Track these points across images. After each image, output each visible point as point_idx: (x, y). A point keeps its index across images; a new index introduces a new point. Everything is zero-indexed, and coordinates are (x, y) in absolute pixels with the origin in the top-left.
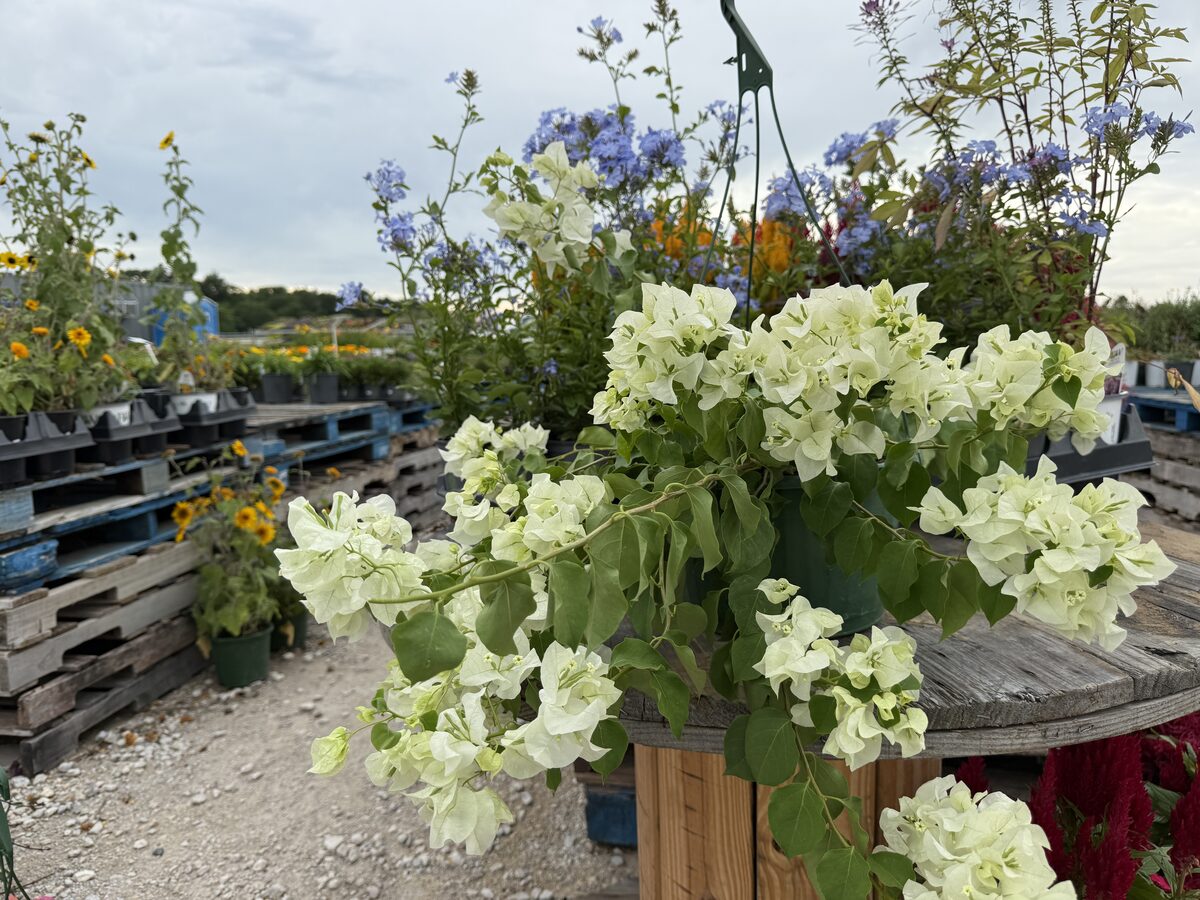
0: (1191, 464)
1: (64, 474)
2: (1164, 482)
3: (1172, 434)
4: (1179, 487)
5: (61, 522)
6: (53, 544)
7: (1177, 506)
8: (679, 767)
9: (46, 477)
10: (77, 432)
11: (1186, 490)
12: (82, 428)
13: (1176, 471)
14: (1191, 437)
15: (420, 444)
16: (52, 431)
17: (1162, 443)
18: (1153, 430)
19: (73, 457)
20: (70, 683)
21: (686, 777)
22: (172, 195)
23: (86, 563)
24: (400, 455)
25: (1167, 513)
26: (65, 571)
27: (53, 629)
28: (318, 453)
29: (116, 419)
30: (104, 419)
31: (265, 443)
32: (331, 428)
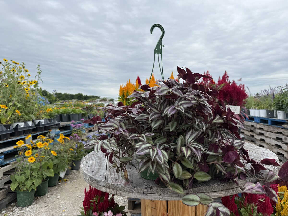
0: (272, 133)
1: (7, 139)
2: (267, 137)
3: (268, 126)
4: (270, 138)
5: (6, 151)
6: (3, 156)
7: (270, 143)
8: (150, 206)
9: (2, 140)
10: (10, 129)
11: (272, 139)
12: (11, 128)
13: (269, 134)
14: (272, 126)
15: (93, 130)
16: (5, 129)
17: (266, 128)
18: (263, 125)
19: (9, 135)
20: (5, 191)
21: (152, 208)
23: (11, 161)
24: (88, 133)
25: (268, 144)
26: (5, 163)
27: (2, 177)
28: (68, 133)
29: (20, 126)
30: (17, 126)
31: (55, 131)
32: (71, 127)
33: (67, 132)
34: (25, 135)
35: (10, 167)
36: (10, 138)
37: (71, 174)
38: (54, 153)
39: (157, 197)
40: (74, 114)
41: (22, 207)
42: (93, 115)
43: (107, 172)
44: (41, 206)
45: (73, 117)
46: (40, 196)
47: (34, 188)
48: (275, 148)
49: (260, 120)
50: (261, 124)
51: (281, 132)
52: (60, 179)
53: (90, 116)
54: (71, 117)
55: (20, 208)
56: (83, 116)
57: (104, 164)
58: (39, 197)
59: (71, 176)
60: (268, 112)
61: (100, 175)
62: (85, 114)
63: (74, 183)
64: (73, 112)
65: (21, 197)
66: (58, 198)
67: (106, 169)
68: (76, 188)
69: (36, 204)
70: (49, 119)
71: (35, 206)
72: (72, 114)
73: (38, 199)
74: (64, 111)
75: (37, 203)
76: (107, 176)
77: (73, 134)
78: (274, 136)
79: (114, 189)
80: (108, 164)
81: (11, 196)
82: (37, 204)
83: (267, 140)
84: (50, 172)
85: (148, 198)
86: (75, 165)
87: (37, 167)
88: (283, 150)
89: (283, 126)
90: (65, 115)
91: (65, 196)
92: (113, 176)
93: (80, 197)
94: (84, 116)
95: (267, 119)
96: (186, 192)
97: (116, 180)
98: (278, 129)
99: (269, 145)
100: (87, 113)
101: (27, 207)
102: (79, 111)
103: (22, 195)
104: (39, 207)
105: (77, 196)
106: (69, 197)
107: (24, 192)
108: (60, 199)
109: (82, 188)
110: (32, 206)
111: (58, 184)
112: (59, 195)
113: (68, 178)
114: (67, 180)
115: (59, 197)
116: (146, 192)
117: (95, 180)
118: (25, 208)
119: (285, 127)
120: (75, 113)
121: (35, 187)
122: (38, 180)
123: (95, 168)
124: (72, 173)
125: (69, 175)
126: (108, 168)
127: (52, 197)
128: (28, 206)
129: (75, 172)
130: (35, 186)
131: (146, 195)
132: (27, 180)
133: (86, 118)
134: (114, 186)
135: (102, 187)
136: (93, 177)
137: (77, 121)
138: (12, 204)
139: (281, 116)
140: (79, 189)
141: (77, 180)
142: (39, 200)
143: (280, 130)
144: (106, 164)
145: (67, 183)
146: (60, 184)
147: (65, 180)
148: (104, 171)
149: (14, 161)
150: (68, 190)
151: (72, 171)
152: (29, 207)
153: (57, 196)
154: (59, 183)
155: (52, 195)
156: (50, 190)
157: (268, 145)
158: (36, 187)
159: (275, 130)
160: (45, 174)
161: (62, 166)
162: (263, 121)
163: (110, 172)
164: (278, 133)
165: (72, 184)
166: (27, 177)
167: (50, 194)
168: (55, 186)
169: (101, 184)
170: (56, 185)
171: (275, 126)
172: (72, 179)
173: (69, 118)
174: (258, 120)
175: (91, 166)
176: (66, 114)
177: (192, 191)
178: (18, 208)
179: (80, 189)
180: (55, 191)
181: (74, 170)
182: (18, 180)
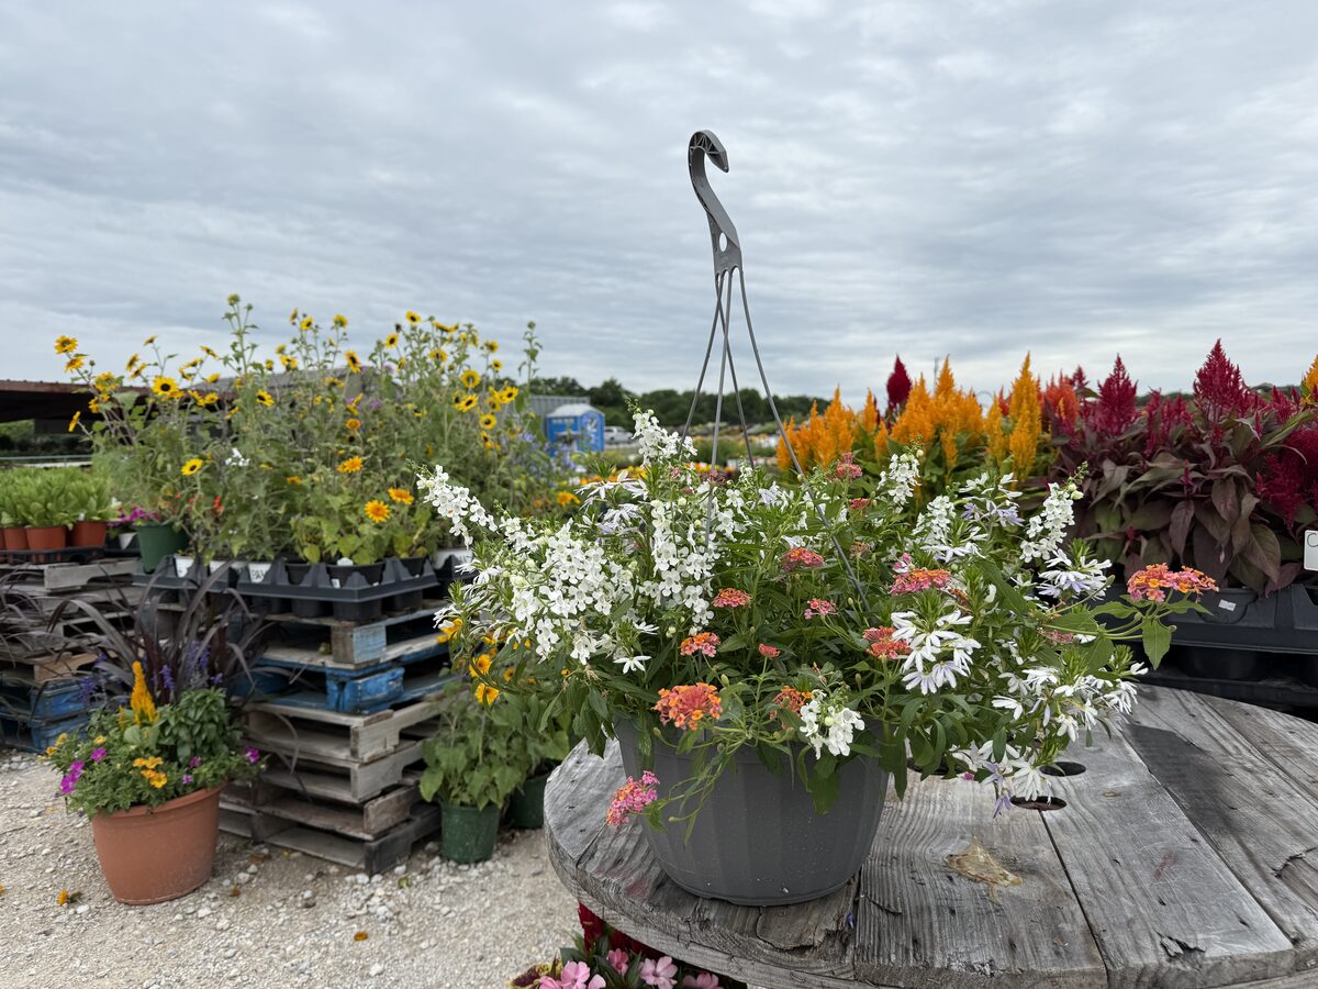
1: (413, 611)
5: (410, 652)
6: (400, 671)
9: (398, 613)
10: (425, 575)
12: (428, 572)
16: (405, 576)
19: (421, 594)
20: (406, 795)
22: (525, 357)
23: (428, 688)
26: (409, 696)
27: (395, 747)
30: (450, 562)
35: (423, 710)
36: (424, 608)
39: (723, 964)
41: (459, 863)
44: (521, 870)
46: (522, 828)
47: (494, 799)
55: (452, 864)
58: (518, 834)
61: (583, 826)
65: (453, 822)
69: (503, 859)
71: (500, 866)
73: (514, 841)
75: (507, 856)
76: (601, 839)
81: (425, 813)
82: (508, 860)
85: (694, 960)
87: (507, 720)
92: (620, 842)
96: (824, 970)
97: (618, 862)
101: (473, 866)
103: (456, 819)
104: (511, 871)
107: (463, 808)
110: (489, 864)
116: (688, 937)
118: (466, 867)
121: (498, 795)
122: (509, 771)
123: (591, 790)
128: (477, 862)
130: (497, 791)
131: (686, 947)
132: (473, 764)
134: (595, 884)
136: (555, 832)
138: (430, 846)
142: (516, 844)
149: (439, 688)
152: (480, 865)
158: (501, 797)
160: (536, 751)
166: (474, 756)
177: (848, 972)
178: (444, 865)
182: (444, 764)
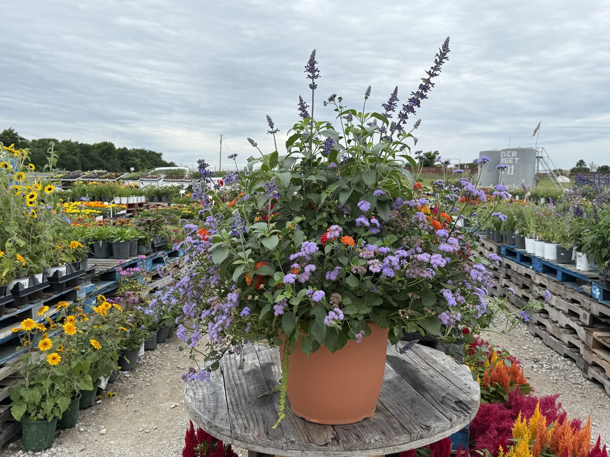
0: (563, 299)
2: (552, 306)
3: (556, 282)
4: (559, 310)
7: (558, 320)
10: (7, 295)
11: (561, 312)
13: (557, 301)
14: (563, 285)
17: (551, 286)
18: (548, 279)
24: (151, 282)
25: (554, 322)
28: (111, 287)
29: (22, 286)
30: (17, 286)
31: (86, 286)
32: (117, 273)
33: (108, 287)
34: (31, 304)
35: (7, 370)
36: (6, 314)
37: (119, 379)
38: (95, 343)
40: (121, 241)
41: (34, 451)
42: (163, 239)
43: (231, 414)
44: (72, 450)
45: (118, 249)
46: (64, 428)
47: (57, 414)
48: (565, 332)
49: (542, 266)
50: (544, 276)
51: (579, 300)
52: (99, 391)
53: (155, 243)
54: (114, 247)
55: (30, 452)
56: (142, 243)
57: (222, 398)
58: (62, 432)
59: (120, 384)
60: (560, 250)
61: (220, 418)
62: (146, 239)
63: (128, 401)
64: (120, 238)
65: (31, 431)
66: (103, 434)
67: (228, 409)
68: (135, 411)
69: (59, 445)
70: (74, 265)
71: (60, 449)
72: (117, 241)
73: (61, 435)
74: (99, 235)
75: (60, 444)
76: (232, 421)
77: (121, 290)
78: (565, 306)
79: (244, 442)
80: (228, 397)
81: (8, 428)
82: (62, 446)
83: (553, 314)
84: (85, 382)
85: (288, 455)
86: (128, 361)
87: (63, 372)
88: (578, 339)
89: (582, 288)
90: (101, 242)
91: (115, 429)
92: (240, 421)
93: (147, 432)
94: (144, 244)
95: (555, 268)
97: (246, 428)
98: (573, 293)
99: (556, 325)
100: (149, 237)
101: (43, 452)
102: (131, 235)
103: (34, 428)
104: (67, 451)
105: (141, 430)
106: (124, 432)
107: (38, 422)
108: (107, 435)
109: (148, 414)
110: (52, 449)
111: (96, 404)
112: (103, 426)
113: (115, 390)
114: (114, 395)
115: (104, 431)
116: (286, 448)
117: (216, 427)
118: (39, 453)
119: (586, 291)
120: (124, 239)
121: (60, 412)
122: (65, 399)
123: (211, 404)
124: (121, 378)
125: (115, 383)
126: (230, 407)
127: (89, 431)
128: (45, 449)
129: (128, 375)
130: (60, 410)
131: (286, 451)
132: (44, 398)
133: (147, 248)
134: (243, 437)
135: (226, 437)
136: (213, 422)
137: (127, 259)
138: (11, 445)
139: (582, 264)
140: (141, 415)
141: (134, 394)
142: (62, 437)
143: (578, 297)
144: (225, 398)
145: (114, 400)
146: (100, 403)
147: (109, 395)
148: (225, 411)
149: (13, 357)
150: (119, 417)
151: (121, 372)
152: (48, 450)
153: (99, 429)
154: (98, 402)
155: (89, 427)
156: (83, 417)
157: (553, 325)
158: (62, 413)
159: (567, 293)
160: (77, 387)
161: (107, 366)
162: (548, 269)
163: (235, 414)
164: (574, 301)
165: (126, 402)
166: (43, 393)
167: (84, 426)
168: (90, 406)
169: (224, 433)
170: (92, 406)
171: (568, 285)
172: (124, 392)
173: (110, 250)
174: (539, 267)
175: (204, 399)
176: (103, 241)
178: (26, 454)
179: (145, 414)
180: (93, 419)
181: (124, 370)
182: (26, 400)
